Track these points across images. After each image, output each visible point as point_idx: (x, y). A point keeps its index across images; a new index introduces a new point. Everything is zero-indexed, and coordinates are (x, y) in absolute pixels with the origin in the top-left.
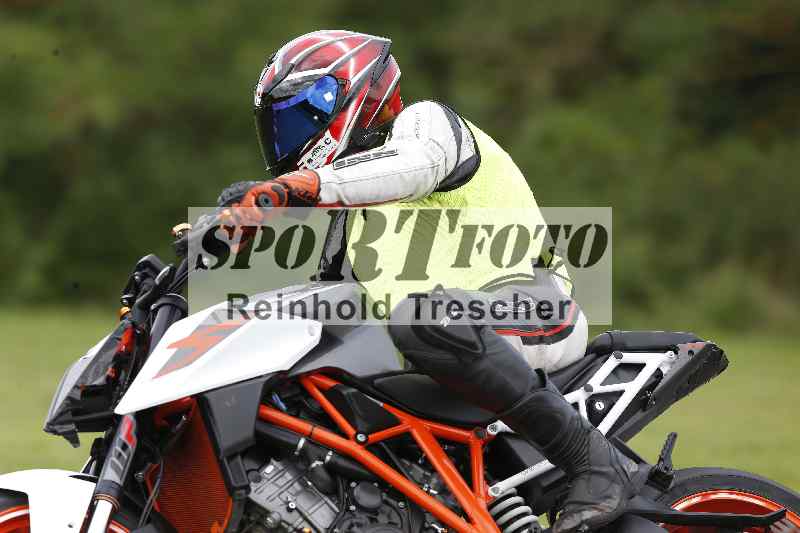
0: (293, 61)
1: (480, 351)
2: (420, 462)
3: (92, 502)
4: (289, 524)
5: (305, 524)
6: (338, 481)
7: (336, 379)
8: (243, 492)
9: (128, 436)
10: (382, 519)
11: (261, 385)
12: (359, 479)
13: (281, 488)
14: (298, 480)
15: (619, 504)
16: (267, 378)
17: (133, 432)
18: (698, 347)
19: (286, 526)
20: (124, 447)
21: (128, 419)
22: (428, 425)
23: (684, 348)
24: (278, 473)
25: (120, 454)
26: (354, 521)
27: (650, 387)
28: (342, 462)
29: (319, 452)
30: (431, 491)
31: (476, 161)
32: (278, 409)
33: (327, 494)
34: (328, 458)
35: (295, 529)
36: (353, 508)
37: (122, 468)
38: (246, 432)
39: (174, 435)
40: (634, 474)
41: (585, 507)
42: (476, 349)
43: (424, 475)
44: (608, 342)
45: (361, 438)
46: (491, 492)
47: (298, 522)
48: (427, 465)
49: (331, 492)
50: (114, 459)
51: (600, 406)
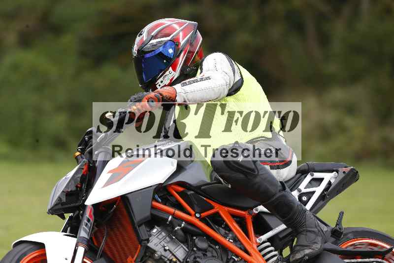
0: (152, 34)
1: (257, 173)
2: (223, 226)
3: (76, 247)
4: (165, 257)
5: (173, 257)
6: (188, 236)
7: (184, 187)
8: (146, 242)
9: (90, 215)
10: (209, 254)
11: (153, 190)
12: (197, 235)
13: (160, 239)
14: (168, 236)
15: (321, 246)
16: (155, 187)
17: (92, 213)
18: (347, 170)
19: (164, 258)
20: (89, 221)
21: (89, 207)
22: (226, 208)
23: (341, 170)
24: (159, 233)
25: (87, 224)
26: (196, 255)
27: (326, 189)
28: (190, 227)
29: (179, 222)
30: (230, 240)
31: (241, 81)
32: (157, 201)
33: (182, 242)
34: (183, 225)
35: (168, 260)
36: (195, 249)
37: (88, 231)
38: (147, 213)
39: (110, 214)
40: (326, 231)
41: (306, 247)
42: (255, 172)
43: (225, 233)
44: (306, 168)
45: (198, 215)
46: (258, 241)
47: (170, 256)
48: (227, 228)
49: (185, 242)
50: (84, 226)
51: (304, 198)
